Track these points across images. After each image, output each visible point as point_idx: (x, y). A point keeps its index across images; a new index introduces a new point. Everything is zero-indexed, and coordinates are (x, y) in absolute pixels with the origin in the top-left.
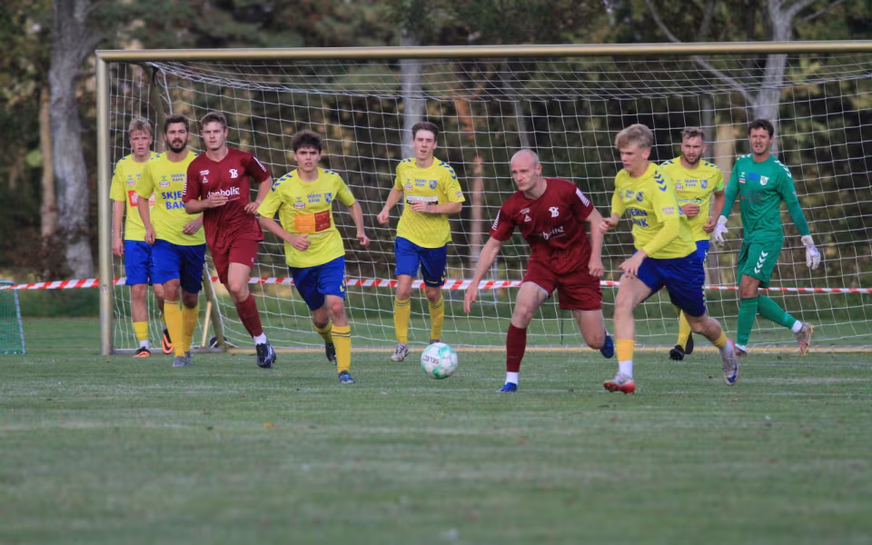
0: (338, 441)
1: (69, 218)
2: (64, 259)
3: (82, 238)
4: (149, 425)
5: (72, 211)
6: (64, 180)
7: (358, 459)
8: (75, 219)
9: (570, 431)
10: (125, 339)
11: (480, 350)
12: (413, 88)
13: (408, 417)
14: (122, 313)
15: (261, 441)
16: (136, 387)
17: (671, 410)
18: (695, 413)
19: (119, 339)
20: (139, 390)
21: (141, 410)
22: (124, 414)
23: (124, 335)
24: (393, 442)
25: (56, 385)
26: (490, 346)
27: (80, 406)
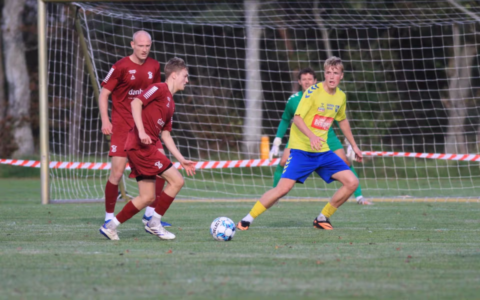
0: (211, 263)
1: (17, 110)
2: (13, 138)
3: (25, 123)
4: (80, 252)
5: (19, 104)
6: (13, 84)
7: (225, 276)
8: (20, 111)
9: (370, 256)
10: (58, 193)
11: (302, 200)
12: (253, 20)
13: (255, 246)
14: (55, 175)
15: (157, 264)
16: (67, 226)
17: (437, 242)
18: (455, 244)
19: (54, 192)
20: (70, 228)
21: (72, 242)
22: (61, 245)
23: (58, 190)
24: (249, 264)
25: (12, 225)
26: (309, 198)
27: (30, 240)
